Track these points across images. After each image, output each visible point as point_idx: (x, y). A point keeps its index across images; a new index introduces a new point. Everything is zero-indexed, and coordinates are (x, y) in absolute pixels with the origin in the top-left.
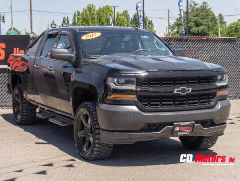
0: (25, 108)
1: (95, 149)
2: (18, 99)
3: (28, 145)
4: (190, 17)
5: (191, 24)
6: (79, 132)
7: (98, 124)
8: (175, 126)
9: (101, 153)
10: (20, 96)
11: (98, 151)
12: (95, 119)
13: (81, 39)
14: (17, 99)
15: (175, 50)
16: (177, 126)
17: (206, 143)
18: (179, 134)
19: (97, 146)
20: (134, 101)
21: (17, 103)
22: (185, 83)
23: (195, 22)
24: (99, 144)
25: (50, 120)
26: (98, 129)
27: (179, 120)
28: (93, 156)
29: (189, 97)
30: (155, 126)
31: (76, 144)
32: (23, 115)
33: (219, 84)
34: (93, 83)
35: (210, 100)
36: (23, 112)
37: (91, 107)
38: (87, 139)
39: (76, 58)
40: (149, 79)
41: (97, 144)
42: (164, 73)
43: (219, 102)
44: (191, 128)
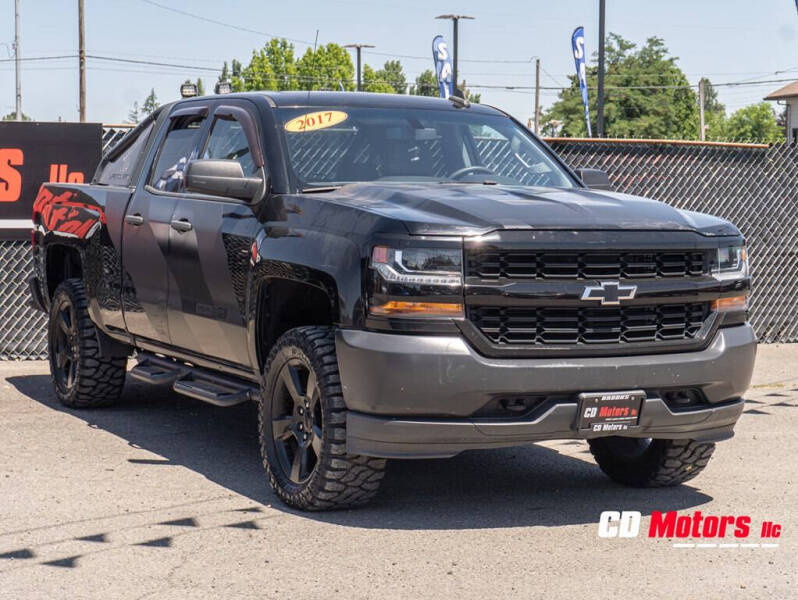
0: (89, 353)
1: (329, 474)
2: (69, 325)
3: (107, 467)
4: (607, 87)
5: (611, 109)
6: (275, 423)
7: (341, 395)
8: (583, 405)
9: (347, 487)
10: (76, 317)
11: (338, 481)
12: (332, 378)
13: (283, 131)
14: (65, 326)
15: (578, 173)
16: (591, 403)
17: (678, 463)
18: (597, 428)
19: (334, 463)
20: (457, 324)
21: (65, 336)
22: (615, 271)
23: (622, 103)
24: (342, 457)
25: (180, 389)
26: (338, 411)
27: (596, 386)
28: (322, 495)
29: (627, 314)
30: (519, 402)
31: (265, 462)
32: (83, 377)
33: (721, 277)
34: (325, 267)
35: (694, 324)
36: (83, 367)
37: (317, 342)
38: (302, 445)
39: (269, 190)
40: (504, 253)
41: (335, 457)
42: (551, 236)
43: (722, 334)
44: (634, 412)
